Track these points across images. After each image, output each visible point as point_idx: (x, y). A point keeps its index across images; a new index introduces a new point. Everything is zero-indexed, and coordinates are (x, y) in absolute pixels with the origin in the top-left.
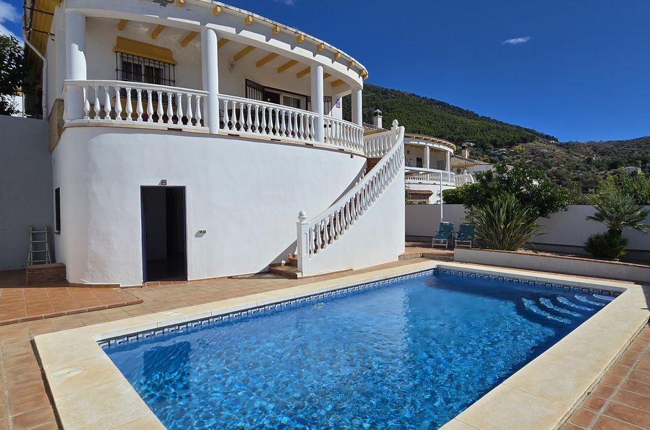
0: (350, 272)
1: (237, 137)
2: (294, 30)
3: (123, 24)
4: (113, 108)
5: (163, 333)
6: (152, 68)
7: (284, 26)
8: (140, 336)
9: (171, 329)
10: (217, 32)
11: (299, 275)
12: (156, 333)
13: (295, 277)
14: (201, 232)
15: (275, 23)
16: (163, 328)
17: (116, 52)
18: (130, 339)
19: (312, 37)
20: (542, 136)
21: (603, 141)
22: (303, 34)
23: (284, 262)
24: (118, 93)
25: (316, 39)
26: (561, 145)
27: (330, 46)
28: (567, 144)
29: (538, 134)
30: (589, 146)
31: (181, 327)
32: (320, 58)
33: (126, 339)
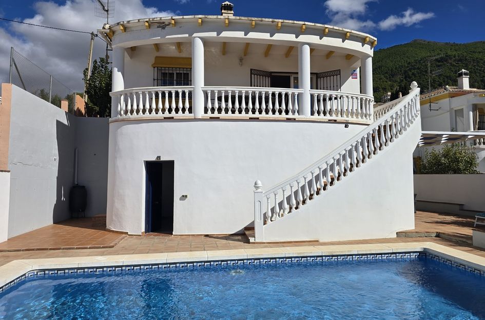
0: (315, 242)
1: (218, 120)
2: (271, 20)
3: (157, 46)
4: (150, 106)
5: (84, 272)
6: (167, 73)
7: (260, 19)
8: (66, 271)
9: (90, 270)
10: (201, 38)
11: (252, 240)
12: (79, 271)
13: (248, 242)
14: (183, 196)
15: (250, 18)
16: (83, 268)
17: (154, 67)
18: (59, 272)
19: (290, 21)
22: (280, 21)
24: (154, 96)
25: (295, 22)
27: (313, 24)
31: (98, 270)
32: (303, 38)
33: (56, 272)
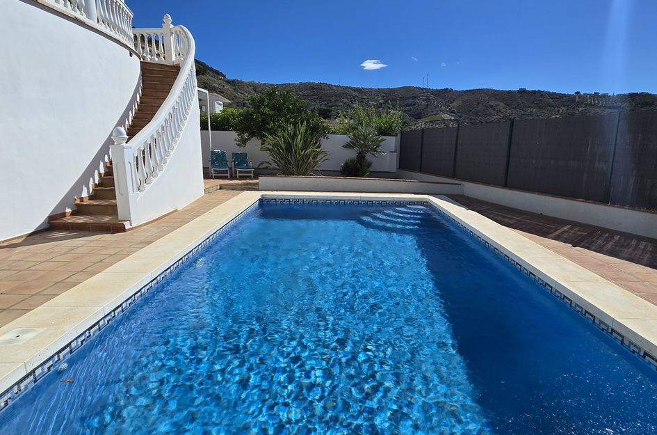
11: (127, 226)
20: (212, 70)
21: (261, 83)
23: (68, 210)
26: (228, 82)
28: (233, 81)
29: (208, 67)
30: (251, 86)
